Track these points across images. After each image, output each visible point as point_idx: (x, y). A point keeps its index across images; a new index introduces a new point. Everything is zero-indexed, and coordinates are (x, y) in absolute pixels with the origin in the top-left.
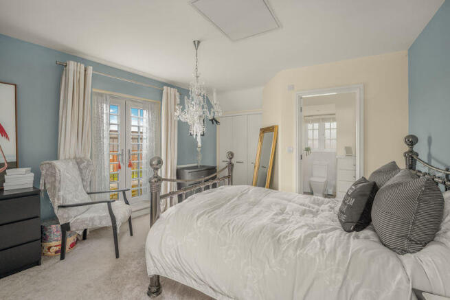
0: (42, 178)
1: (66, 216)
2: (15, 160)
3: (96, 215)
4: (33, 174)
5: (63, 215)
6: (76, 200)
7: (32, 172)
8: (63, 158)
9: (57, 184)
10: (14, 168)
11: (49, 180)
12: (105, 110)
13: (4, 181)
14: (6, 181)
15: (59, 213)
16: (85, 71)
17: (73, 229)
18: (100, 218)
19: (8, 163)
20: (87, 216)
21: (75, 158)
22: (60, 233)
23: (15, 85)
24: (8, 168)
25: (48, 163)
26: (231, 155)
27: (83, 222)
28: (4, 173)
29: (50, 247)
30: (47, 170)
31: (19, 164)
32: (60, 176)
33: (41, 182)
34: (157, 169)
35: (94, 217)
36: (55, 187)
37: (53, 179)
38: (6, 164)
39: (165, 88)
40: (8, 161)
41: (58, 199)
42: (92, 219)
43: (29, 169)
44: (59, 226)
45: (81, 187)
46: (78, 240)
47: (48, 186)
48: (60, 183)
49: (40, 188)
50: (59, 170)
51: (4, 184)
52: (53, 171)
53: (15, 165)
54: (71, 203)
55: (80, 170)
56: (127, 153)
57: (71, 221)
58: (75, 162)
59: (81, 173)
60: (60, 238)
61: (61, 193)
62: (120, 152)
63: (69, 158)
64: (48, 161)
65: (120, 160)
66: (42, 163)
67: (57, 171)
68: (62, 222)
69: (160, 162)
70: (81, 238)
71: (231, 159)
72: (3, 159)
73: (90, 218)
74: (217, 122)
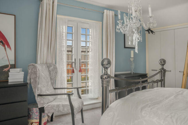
0: (29, 75)
1: (42, 102)
2: (14, 64)
3: (60, 103)
4: (23, 73)
5: (40, 101)
6: (47, 92)
7: (23, 71)
8: (40, 63)
9: (37, 80)
10: (14, 68)
11: (33, 76)
12: (64, 30)
13: (8, 76)
14: (10, 76)
15: (38, 99)
16: (53, 3)
17: (46, 112)
18: (63, 106)
19: (10, 65)
20: (55, 103)
21: (46, 63)
22: (38, 114)
23: (15, 15)
24: (11, 68)
25: (33, 65)
26: (163, 62)
27: (52, 107)
28: (9, 71)
29: (32, 123)
30: (32, 69)
31: (16, 66)
32: (39, 73)
33: (28, 78)
34: (107, 68)
35: (59, 105)
36: (36, 81)
37: (35, 76)
38: (9, 66)
39: (105, 11)
40: (10, 64)
41: (38, 90)
42: (58, 106)
43: (21, 69)
44: (38, 109)
45: (50, 83)
46: (48, 121)
47: (32, 80)
48: (39, 79)
49: (28, 82)
50: (39, 70)
51: (9, 78)
52: (35, 70)
53: (14, 66)
54: (45, 94)
55: (49, 71)
56: (78, 61)
57: (45, 106)
58: (46, 66)
59: (50, 74)
60: (38, 117)
61: (39, 86)
62: (73, 61)
63: (43, 63)
64: (32, 64)
65: (74, 66)
66: (29, 65)
67: (38, 70)
68: (39, 107)
69: (109, 63)
70: (50, 120)
71: (163, 65)
72: (8, 62)
73: (57, 105)
74: (152, 32)
